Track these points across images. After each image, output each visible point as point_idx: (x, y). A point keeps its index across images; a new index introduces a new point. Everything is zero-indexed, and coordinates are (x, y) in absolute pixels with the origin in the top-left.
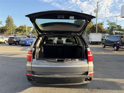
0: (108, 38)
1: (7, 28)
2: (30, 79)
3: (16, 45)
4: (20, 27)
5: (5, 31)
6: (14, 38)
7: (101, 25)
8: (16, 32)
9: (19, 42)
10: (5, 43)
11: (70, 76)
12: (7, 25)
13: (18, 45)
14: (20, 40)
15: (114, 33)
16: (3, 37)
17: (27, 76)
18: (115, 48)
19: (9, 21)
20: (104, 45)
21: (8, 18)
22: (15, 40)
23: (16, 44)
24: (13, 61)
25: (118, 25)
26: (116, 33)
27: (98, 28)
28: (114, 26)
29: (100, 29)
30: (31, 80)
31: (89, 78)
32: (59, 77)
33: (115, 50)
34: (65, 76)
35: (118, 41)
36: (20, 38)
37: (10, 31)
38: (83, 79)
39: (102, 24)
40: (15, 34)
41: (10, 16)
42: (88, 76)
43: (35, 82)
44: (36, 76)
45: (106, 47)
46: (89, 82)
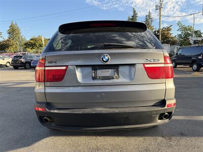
0: (180, 51)
1: (11, 43)
2: (43, 118)
3: (26, 69)
4: (31, 40)
5: (8, 47)
6: (21, 57)
7: (168, 31)
8: (26, 48)
9: (30, 63)
10: (7, 66)
11: (127, 110)
12: (10, 38)
13: (29, 68)
14: (31, 60)
15: (192, 42)
16: (4, 57)
17: (38, 112)
18: (195, 67)
19: (13, 31)
20: (174, 64)
21: (11, 26)
22: (23, 60)
23: (25, 66)
24: (17, 92)
25: (196, 30)
26: (195, 41)
27: (162, 36)
28: (190, 32)
29: (166, 38)
30: (46, 120)
31: (167, 114)
32: (103, 112)
33: (195, 71)
34: (116, 111)
35: (200, 55)
36: (31, 57)
37: (16, 47)
38: (156, 114)
39: (168, 29)
40: (24, 53)
41: (14, 23)
42: (166, 107)
43: (53, 124)
44: (56, 111)
45: (178, 66)
46: (167, 121)
